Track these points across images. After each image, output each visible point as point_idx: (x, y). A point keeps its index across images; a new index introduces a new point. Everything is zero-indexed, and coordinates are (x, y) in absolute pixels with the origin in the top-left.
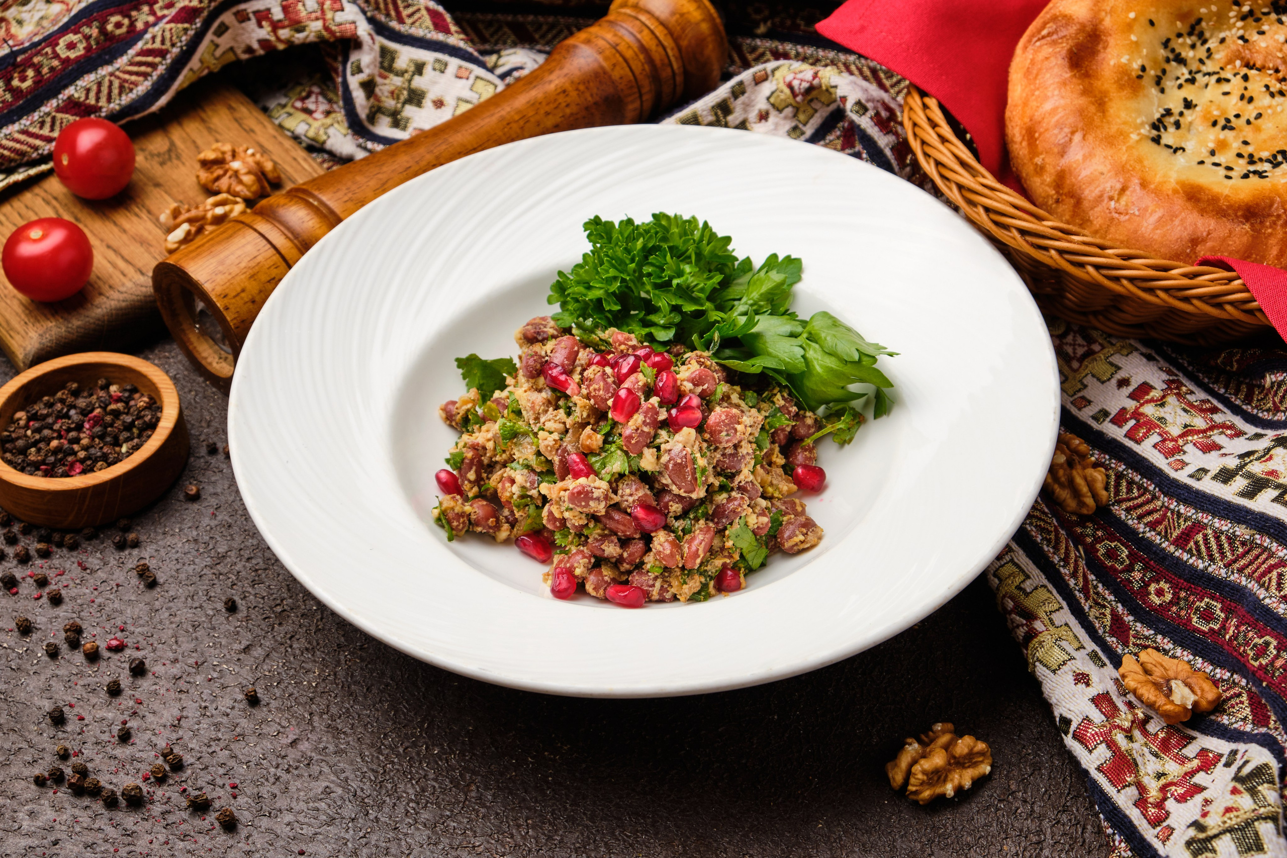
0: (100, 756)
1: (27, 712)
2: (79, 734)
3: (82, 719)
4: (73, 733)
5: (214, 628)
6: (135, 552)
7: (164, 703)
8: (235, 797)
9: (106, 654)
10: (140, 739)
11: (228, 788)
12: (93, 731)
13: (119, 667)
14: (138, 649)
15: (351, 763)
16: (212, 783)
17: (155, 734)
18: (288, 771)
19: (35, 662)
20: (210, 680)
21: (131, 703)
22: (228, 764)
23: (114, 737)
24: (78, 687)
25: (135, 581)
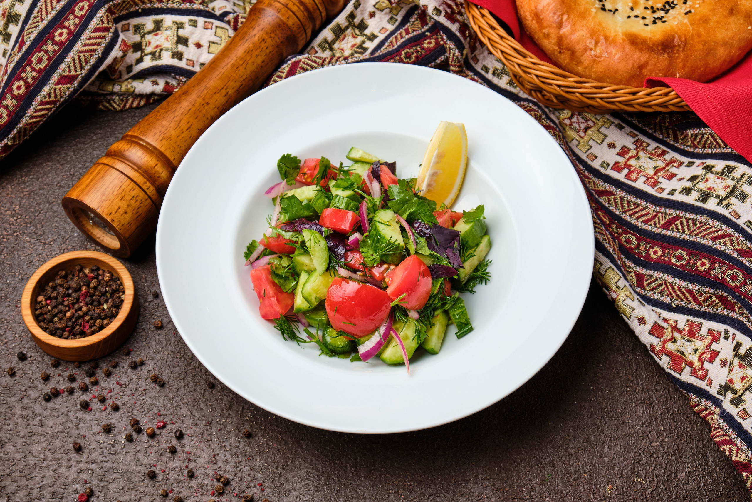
0: (184, 489)
1: (134, 476)
2: (167, 480)
3: (164, 472)
4: (163, 480)
5: (208, 400)
6: (144, 368)
7: (202, 450)
8: (264, 491)
9: (158, 431)
10: (198, 473)
11: (258, 487)
12: (172, 476)
13: (169, 436)
14: (173, 423)
15: (313, 455)
16: (248, 486)
17: (206, 469)
18: (283, 469)
19: (123, 446)
20: (220, 430)
21: (185, 455)
22: (252, 474)
23: (185, 476)
24: (153, 454)
25: (153, 385)
